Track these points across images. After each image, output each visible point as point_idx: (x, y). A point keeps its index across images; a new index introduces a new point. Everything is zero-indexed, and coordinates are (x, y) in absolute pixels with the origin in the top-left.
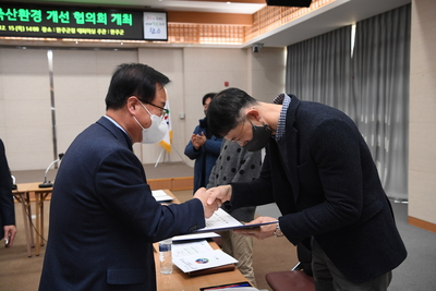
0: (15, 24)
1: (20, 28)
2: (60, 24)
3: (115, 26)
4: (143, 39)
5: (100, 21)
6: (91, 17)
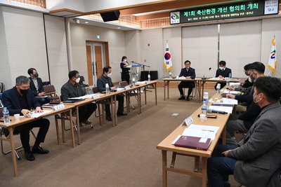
0: (204, 16)
1: (207, 17)
2: (223, 13)
3: (249, 10)
4: (264, 15)
5: (242, 9)
6: (237, 8)
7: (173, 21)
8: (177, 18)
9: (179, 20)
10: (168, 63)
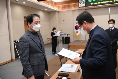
1: (103, 2)
7: (80, 5)
8: (84, 3)
9: (85, 4)
10: (77, 32)
